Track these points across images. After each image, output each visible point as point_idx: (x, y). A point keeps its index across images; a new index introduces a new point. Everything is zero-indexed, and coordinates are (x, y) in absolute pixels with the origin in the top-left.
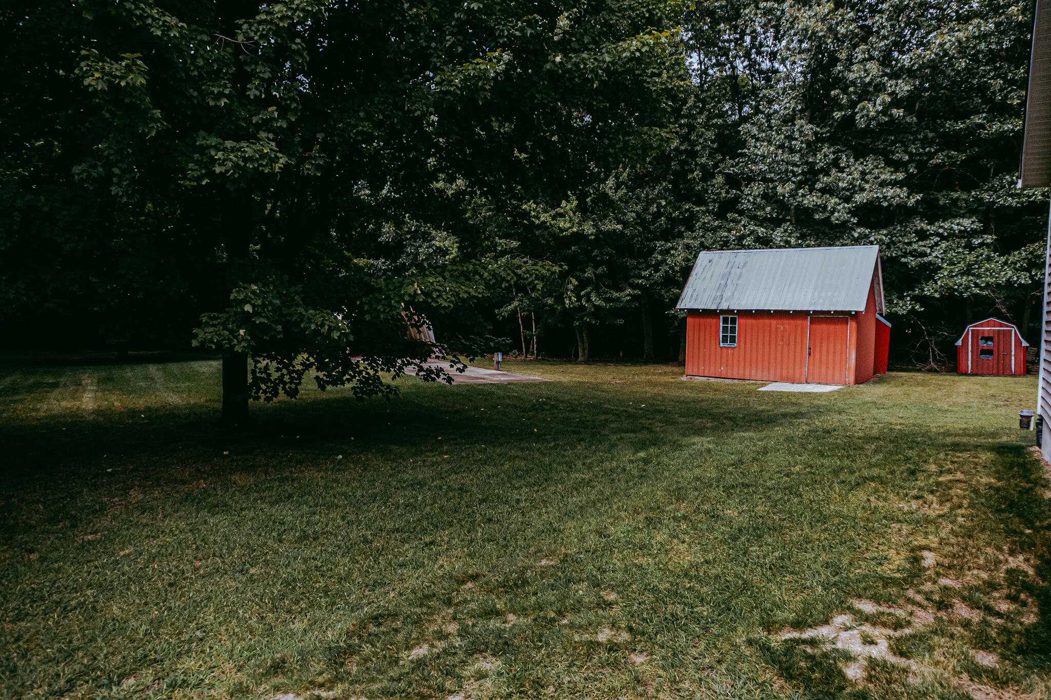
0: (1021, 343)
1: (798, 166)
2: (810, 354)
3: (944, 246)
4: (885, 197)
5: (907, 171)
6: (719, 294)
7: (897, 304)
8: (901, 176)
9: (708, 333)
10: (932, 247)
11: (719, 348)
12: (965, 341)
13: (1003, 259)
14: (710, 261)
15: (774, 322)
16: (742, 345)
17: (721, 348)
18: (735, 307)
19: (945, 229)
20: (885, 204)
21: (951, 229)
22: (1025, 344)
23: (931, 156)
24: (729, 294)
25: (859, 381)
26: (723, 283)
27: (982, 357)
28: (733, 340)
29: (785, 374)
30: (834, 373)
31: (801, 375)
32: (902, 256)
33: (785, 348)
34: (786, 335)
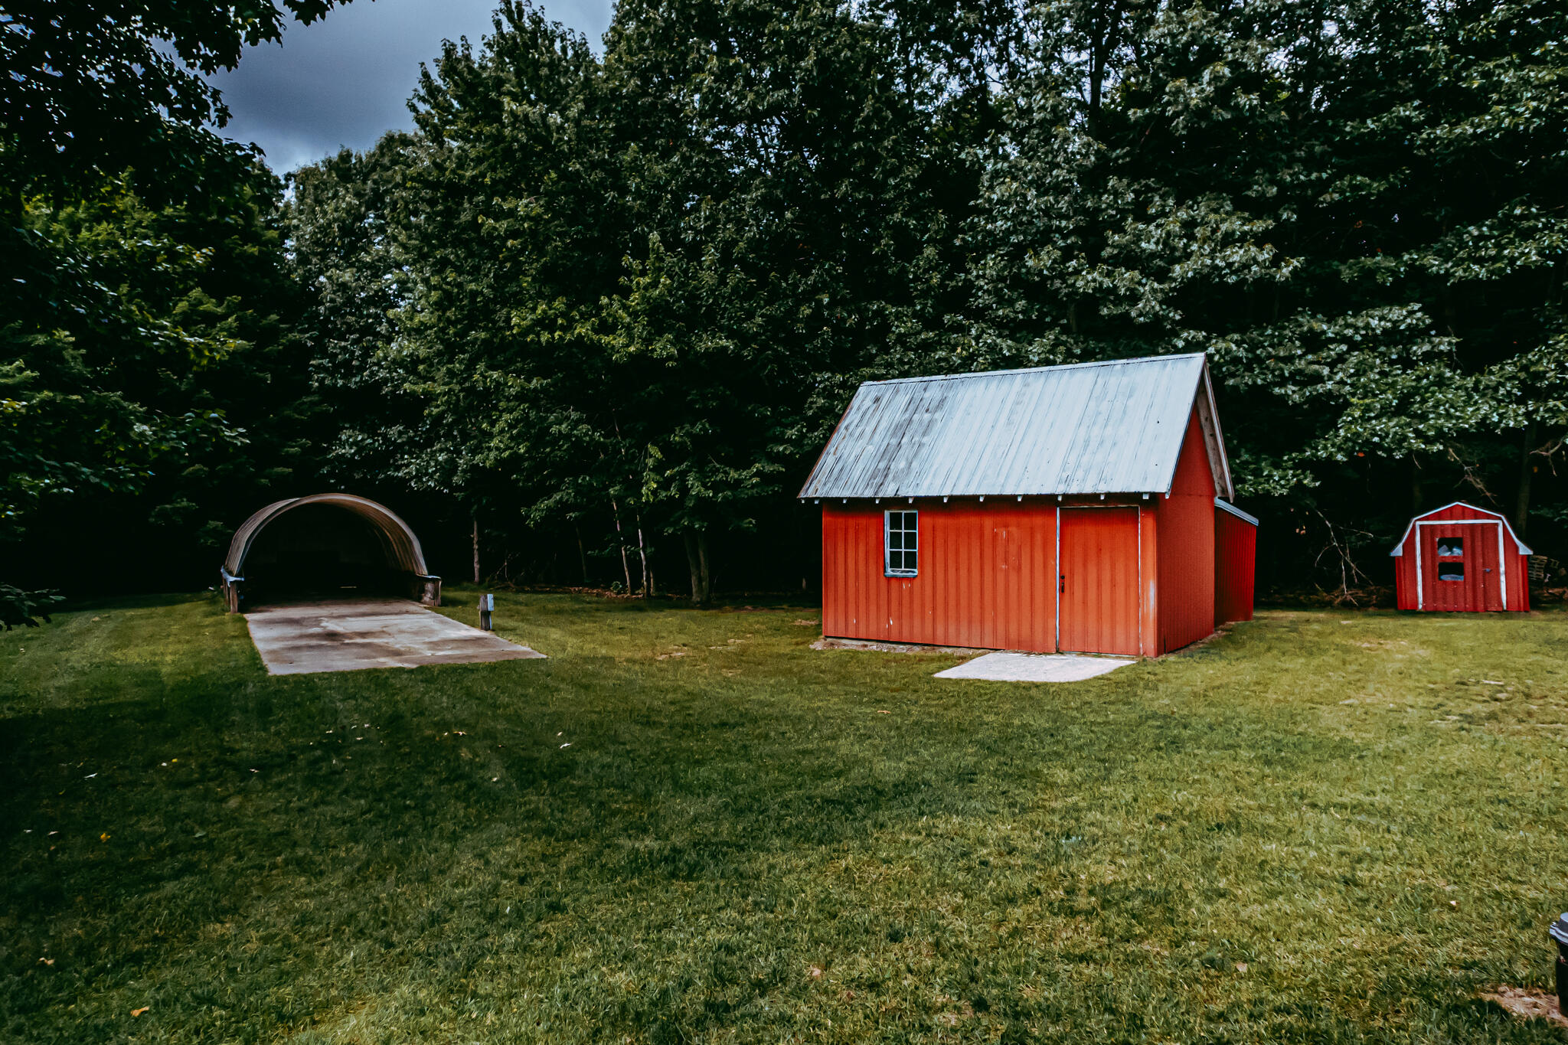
0: (1517, 548)
1: (1067, 218)
2: (1062, 590)
3: (1354, 360)
4: (1230, 265)
5: (1277, 218)
6: (882, 465)
7: (1270, 476)
8: (1259, 226)
9: (862, 548)
10: (1332, 365)
11: (882, 579)
12: (1409, 547)
13: (1470, 382)
14: (877, 400)
15: (988, 522)
16: (928, 570)
17: (889, 579)
18: (909, 491)
19: (1357, 329)
20: (1232, 279)
21: (1367, 326)
22: (1524, 550)
23: (1323, 186)
24: (902, 465)
25: (1165, 646)
26: (894, 441)
27: (1447, 578)
28: (911, 561)
29: (1013, 636)
30: (1113, 628)
31: (1045, 632)
32: (1276, 384)
33: (1013, 577)
34: (1013, 548)
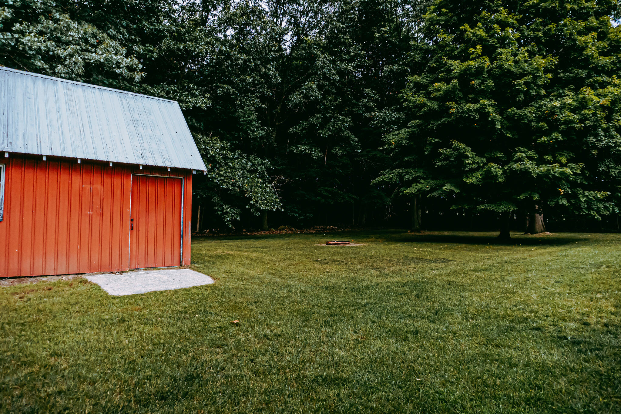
2: (132, 228)
29: (95, 261)
33: (96, 220)
34: (97, 200)
